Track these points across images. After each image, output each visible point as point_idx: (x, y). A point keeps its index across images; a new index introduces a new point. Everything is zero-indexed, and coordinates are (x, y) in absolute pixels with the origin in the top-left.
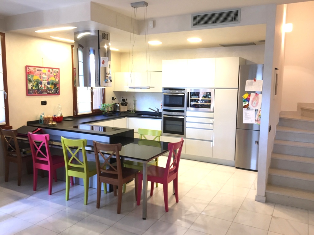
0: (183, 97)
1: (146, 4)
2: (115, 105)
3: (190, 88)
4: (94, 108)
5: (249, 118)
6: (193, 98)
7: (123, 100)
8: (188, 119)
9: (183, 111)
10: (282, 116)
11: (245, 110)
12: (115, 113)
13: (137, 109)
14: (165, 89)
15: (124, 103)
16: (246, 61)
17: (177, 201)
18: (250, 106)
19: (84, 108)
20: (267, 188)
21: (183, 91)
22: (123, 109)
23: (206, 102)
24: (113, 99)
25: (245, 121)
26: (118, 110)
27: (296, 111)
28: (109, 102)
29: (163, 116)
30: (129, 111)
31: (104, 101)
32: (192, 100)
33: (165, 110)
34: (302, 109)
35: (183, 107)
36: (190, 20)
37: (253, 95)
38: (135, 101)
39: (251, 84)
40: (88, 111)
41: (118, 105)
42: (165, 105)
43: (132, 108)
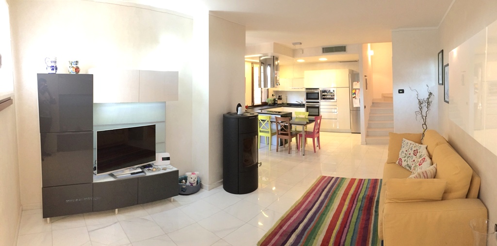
0: (318, 93)
1: (301, 44)
2: (274, 100)
3: (322, 87)
4: (263, 101)
5: (356, 104)
6: (324, 94)
7: (279, 96)
8: (321, 107)
9: (319, 102)
10: (374, 102)
11: (354, 99)
12: (274, 104)
13: (288, 102)
14: (307, 89)
15: (280, 98)
16: (353, 71)
17: (320, 149)
18: (356, 97)
19: (258, 102)
20: (366, 138)
21: (318, 90)
22: (279, 102)
23: (332, 96)
24: (273, 95)
25: (355, 106)
26: (276, 102)
27: (381, 98)
28: (271, 98)
29: (306, 106)
30: (283, 103)
31: (268, 97)
32: (323, 95)
33: (307, 102)
34: (384, 97)
35: (318, 99)
36: (321, 50)
37: (357, 90)
38: (287, 97)
39: (356, 85)
40: (260, 103)
41: (276, 99)
42: (307, 99)
43: (285, 102)
